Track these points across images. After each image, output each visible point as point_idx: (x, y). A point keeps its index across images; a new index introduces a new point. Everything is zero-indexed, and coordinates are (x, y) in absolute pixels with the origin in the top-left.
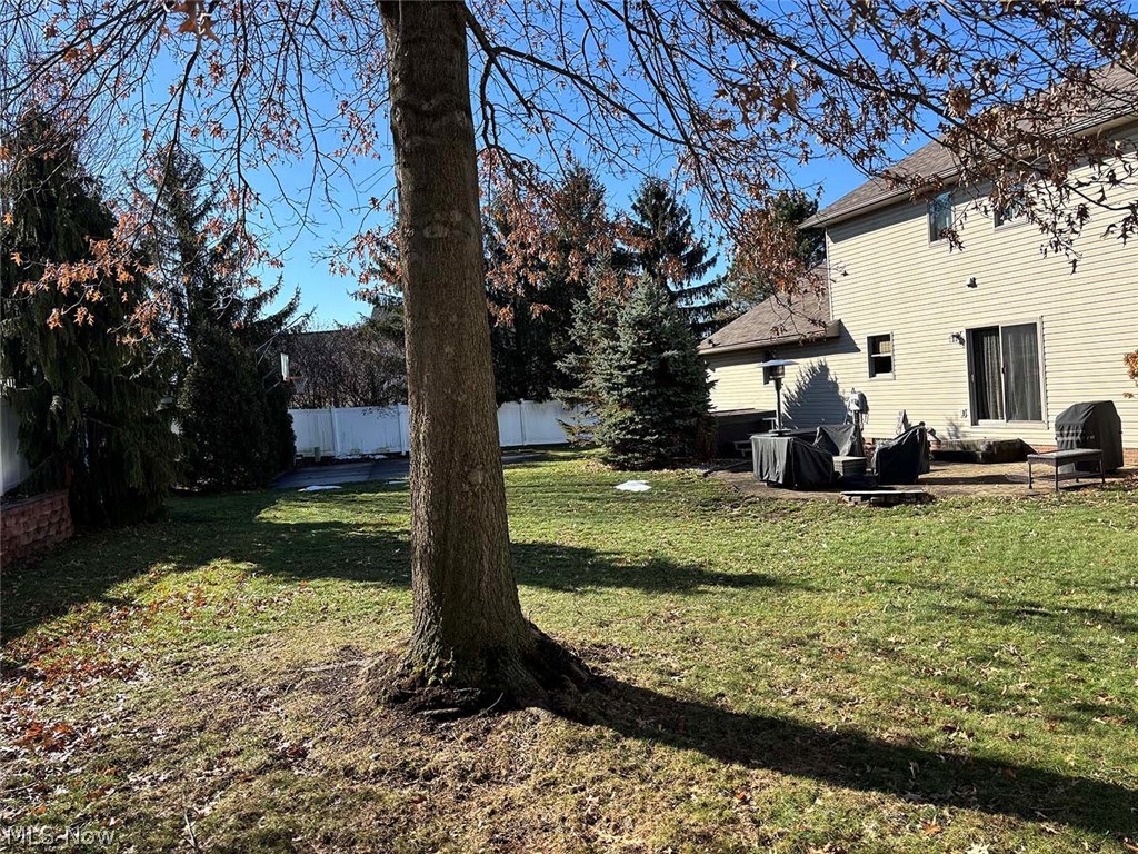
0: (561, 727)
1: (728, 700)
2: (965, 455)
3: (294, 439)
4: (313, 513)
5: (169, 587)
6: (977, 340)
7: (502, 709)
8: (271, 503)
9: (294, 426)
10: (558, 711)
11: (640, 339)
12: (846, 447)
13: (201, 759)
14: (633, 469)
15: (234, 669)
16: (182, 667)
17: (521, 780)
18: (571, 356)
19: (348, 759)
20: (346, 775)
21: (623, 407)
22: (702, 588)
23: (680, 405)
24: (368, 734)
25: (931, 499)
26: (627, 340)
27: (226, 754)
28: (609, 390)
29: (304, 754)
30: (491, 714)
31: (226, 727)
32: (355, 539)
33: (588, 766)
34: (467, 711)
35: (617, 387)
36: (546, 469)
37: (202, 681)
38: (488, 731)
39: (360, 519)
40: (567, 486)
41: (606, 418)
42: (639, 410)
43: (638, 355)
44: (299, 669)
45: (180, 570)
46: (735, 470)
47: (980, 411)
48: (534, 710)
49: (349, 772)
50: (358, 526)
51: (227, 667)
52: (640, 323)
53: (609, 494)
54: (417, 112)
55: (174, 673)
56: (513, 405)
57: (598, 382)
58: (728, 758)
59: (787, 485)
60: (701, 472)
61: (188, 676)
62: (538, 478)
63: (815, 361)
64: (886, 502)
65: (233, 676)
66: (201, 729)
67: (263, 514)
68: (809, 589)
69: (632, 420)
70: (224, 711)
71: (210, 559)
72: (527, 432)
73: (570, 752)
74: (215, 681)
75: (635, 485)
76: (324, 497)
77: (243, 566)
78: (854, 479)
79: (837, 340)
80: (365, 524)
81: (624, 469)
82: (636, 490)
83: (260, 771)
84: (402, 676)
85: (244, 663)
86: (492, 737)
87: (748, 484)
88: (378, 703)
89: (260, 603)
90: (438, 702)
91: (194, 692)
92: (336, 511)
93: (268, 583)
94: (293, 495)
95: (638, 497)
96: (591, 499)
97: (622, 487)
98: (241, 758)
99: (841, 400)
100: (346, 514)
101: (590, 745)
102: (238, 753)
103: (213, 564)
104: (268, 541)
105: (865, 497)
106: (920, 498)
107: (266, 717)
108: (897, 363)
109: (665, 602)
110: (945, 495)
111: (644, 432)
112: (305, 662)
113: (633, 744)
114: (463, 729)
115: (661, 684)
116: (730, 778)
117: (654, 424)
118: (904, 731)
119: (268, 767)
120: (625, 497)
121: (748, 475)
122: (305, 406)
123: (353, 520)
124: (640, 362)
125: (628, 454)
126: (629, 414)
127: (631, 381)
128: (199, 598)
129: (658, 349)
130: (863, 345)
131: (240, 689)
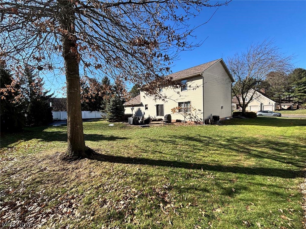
0: (89, 161)
1: (114, 155)
2: (155, 120)
3: (53, 116)
4: (55, 130)
5: (23, 144)
6: (157, 106)
7: (81, 159)
8: (46, 128)
9: (53, 114)
10: (89, 158)
11: (114, 103)
12: (141, 119)
13: (26, 172)
14: (112, 122)
15: (34, 157)
16: (24, 158)
17: (82, 168)
18: (103, 105)
19: (54, 169)
20: (53, 171)
21: (111, 113)
22: (117, 140)
23: (119, 113)
24: (58, 165)
25: (149, 126)
26: (111, 103)
27: (31, 170)
28: (109, 110)
29: (46, 169)
30: (79, 160)
31: (32, 167)
32: (62, 134)
33: (92, 165)
34: (75, 160)
35: (110, 110)
36: (98, 122)
37: (28, 160)
38: (78, 162)
39: (64, 131)
40: (101, 125)
41: (108, 115)
42: (113, 114)
43: (113, 105)
44: (47, 156)
45: (25, 141)
46: (126, 122)
47: (158, 115)
48: (86, 159)
49: (54, 171)
50: (63, 132)
51: (33, 157)
52: (114, 101)
53: (107, 126)
54: (70, 74)
55: (22, 159)
56: (94, 112)
57: (107, 109)
58: (112, 162)
59: (133, 124)
60: (122, 122)
61: (25, 159)
62: (97, 124)
63: (139, 107)
64: (144, 127)
65: (34, 158)
66: (26, 167)
67: (45, 130)
68: (131, 139)
69: (112, 115)
70: (32, 164)
71: (32, 139)
72: (96, 116)
73: (90, 164)
74: (30, 160)
75: (112, 125)
76: (58, 127)
77: (39, 140)
78: (141, 123)
79: (141, 105)
80: (64, 132)
81: (110, 122)
82: (111, 125)
83: (37, 172)
84: (65, 156)
85: (37, 156)
86: (79, 163)
87: (128, 124)
88: (61, 160)
89: (41, 146)
90: (70, 159)
91: (26, 161)
92: (59, 129)
93: (44, 142)
94: (51, 126)
95: (112, 127)
96: (104, 127)
97: (109, 125)
98: (34, 171)
99: (142, 113)
100: (61, 130)
101: (93, 163)
102: (33, 170)
103: (32, 140)
104: (45, 135)
105: (141, 126)
106: (148, 126)
107: (40, 164)
108: (148, 108)
109: (111, 142)
110: (151, 126)
111: (114, 117)
112: (49, 155)
113: (99, 162)
114: (74, 162)
115: (106, 153)
116: (111, 165)
117: (115, 116)
118: (135, 156)
119: (39, 172)
120: (109, 127)
121: (128, 123)
122: (55, 111)
123: (62, 131)
124: (113, 106)
125: (111, 120)
126: (112, 114)
127: (112, 109)
128: (29, 146)
129: (116, 105)
130: (144, 106)
131: (35, 160)
